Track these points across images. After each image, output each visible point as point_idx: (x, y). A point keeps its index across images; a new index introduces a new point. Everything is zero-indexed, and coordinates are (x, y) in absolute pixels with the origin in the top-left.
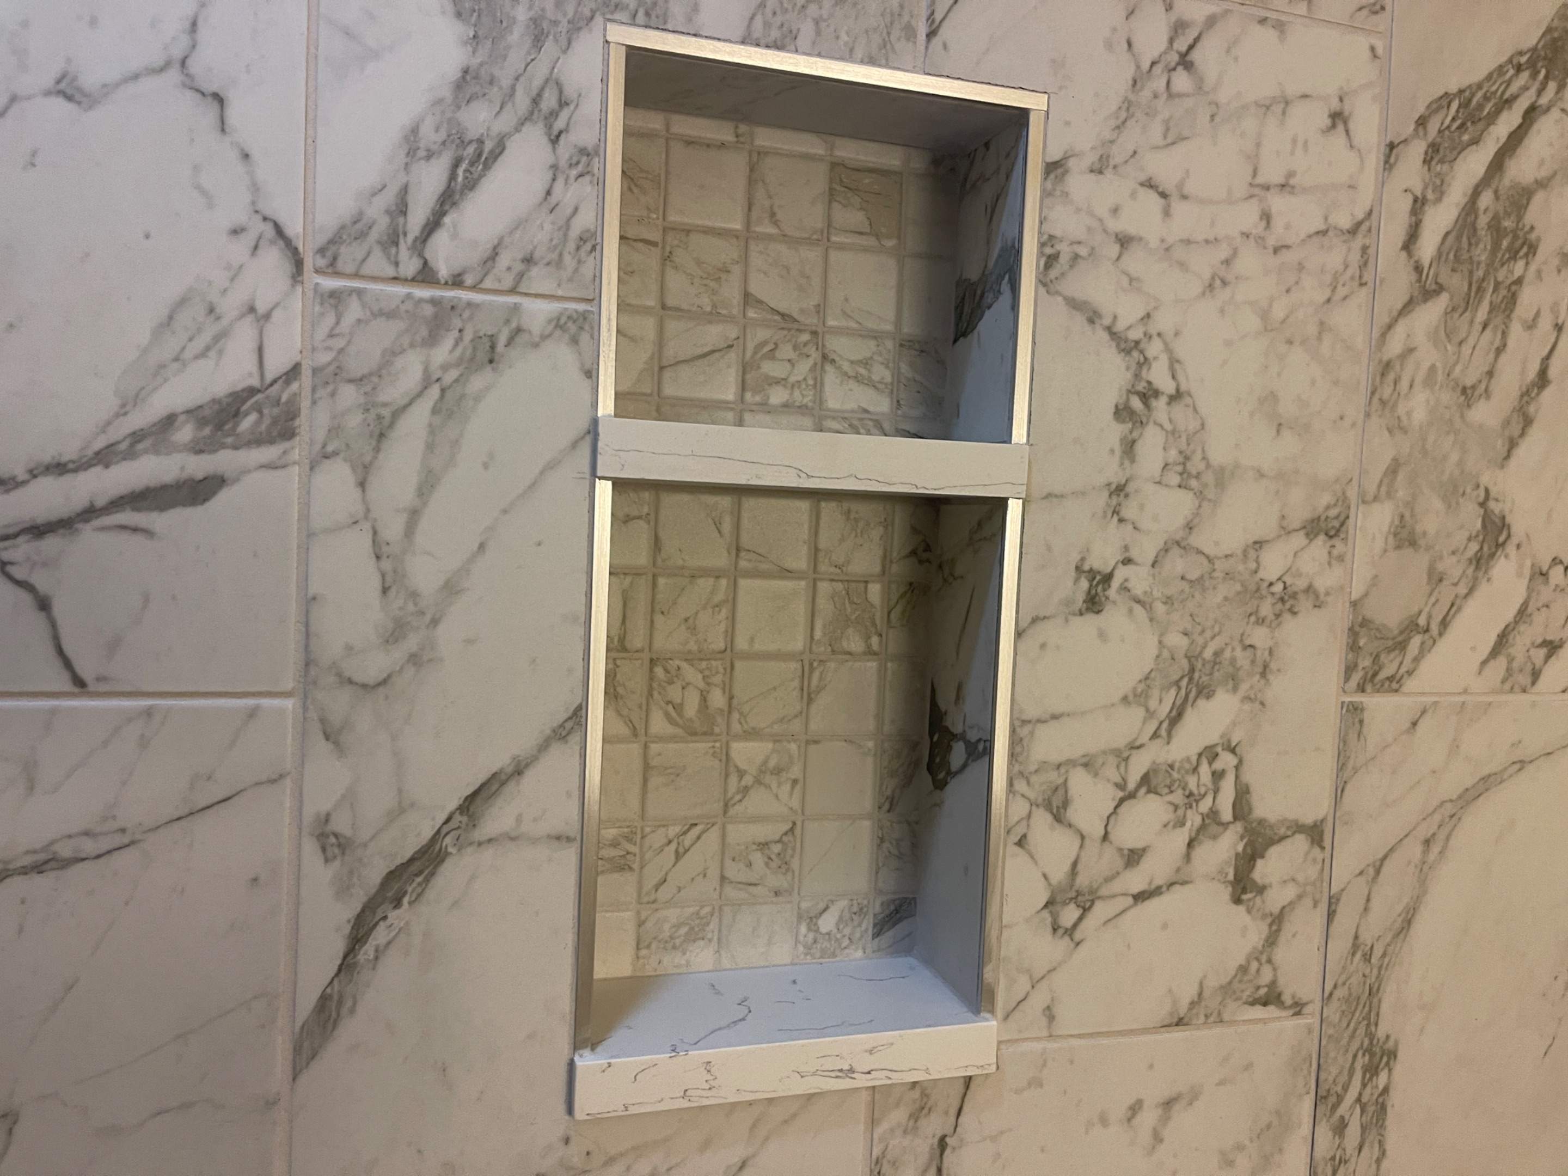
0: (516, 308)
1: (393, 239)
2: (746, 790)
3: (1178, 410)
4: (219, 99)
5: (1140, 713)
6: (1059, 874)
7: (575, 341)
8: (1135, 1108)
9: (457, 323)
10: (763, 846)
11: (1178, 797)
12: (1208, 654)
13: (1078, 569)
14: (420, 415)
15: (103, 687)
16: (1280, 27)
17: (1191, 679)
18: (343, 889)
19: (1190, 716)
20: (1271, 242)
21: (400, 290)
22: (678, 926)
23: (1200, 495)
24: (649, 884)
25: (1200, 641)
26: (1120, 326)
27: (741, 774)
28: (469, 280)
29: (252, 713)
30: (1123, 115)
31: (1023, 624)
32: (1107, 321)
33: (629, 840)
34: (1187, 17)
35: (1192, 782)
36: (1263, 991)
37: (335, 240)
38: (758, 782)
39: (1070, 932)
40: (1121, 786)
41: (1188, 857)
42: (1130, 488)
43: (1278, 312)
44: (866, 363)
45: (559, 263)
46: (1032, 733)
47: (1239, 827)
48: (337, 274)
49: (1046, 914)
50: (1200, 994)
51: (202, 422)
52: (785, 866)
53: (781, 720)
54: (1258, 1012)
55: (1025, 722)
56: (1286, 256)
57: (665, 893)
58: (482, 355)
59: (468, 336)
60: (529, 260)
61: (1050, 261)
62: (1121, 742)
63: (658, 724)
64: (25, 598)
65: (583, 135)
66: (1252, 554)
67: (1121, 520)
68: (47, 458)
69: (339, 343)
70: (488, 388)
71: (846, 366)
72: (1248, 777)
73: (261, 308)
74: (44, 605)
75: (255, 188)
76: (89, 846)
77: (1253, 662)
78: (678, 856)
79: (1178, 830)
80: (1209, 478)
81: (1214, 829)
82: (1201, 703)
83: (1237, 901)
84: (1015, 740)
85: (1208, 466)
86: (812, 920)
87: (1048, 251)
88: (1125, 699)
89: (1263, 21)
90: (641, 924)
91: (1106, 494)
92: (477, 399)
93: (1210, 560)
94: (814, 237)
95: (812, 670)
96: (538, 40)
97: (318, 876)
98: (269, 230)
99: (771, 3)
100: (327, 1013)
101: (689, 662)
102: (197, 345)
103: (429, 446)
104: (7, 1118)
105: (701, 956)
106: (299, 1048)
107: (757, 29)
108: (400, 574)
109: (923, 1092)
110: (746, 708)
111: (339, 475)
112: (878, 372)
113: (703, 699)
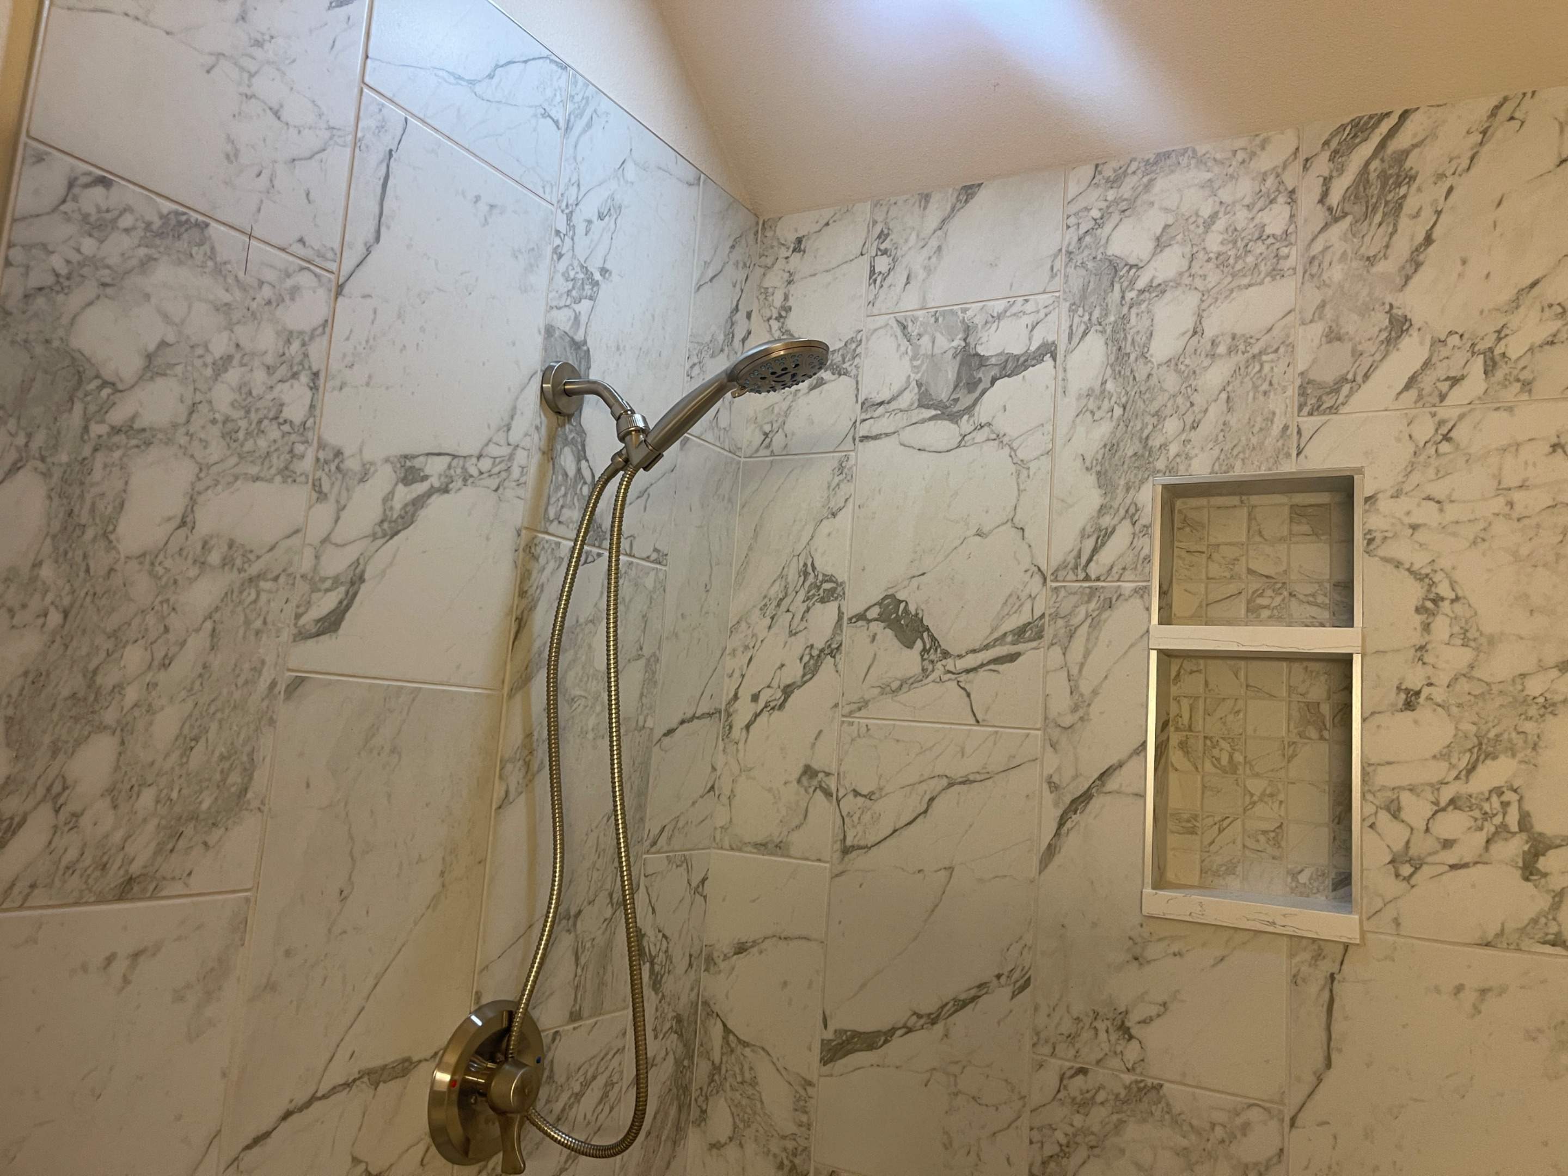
0: (1119, 587)
1: (1076, 567)
2: (1254, 803)
3: (1457, 606)
4: (1022, 529)
5: (1446, 764)
6: (1398, 846)
7: (1142, 597)
8: (1459, 989)
9: (1098, 594)
10: (1265, 832)
11: (1477, 813)
12: (1491, 735)
13: (1398, 688)
14: (1085, 627)
15: (985, 723)
16: (1510, 409)
17: (1480, 749)
18: (1056, 805)
19: (1481, 770)
20: (1515, 515)
21: (1078, 584)
22: (1221, 866)
23: (1478, 650)
24: (1206, 843)
25: (1484, 728)
26: (1416, 567)
27: (1252, 795)
28: (1102, 579)
29: (1028, 735)
30: (1409, 469)
31: (1366, 715)
32: (1407, 566)
33: (1196, 820)
34: (1446, 417)
35: (1486, 807)
36: (1551, 937)
37: (1057, 570)
38: (1261, 800)
39: (1408, 879)
40: (1436, 803)
41: (1487, 848)
42: (1429, 647)
43: (1524, 551)
44: (1313, 595)
45: (1135, 568)
46: (1375, 771)
47: (1524, 836)
48: (1057, 581)
49: (1390, 866)
50: (1503, 930)
51: (1014, 635)
52: (1277, 845)
53: (1272, 770)
54: (1548, 949)
55: (1369, 765)
56: (1526, 522)
57: (1213, 848)
58: (1107, 606)
59: (1102, 598)
60: (1124, 569)
61: (1370, 541)
62: (1434, 780)
63: (1208, 766)
64: (963, 692)
65: (1144, 521)
66: (1518, 681)
67: (1424, 664)
68: (971, 648)
69: (1057, 605)
70: (1109, 617)
71: (1301, 597)
72: (1527, 807)
73: (1033, 595)
74: (969, 695)
75: (1032, 557)
76: (978, 777)
77: (1525, 742)
78: (1220, 831)
79: (1478, 833)
80: (1483, 640)
81: (1505, 835)
82: (1488, 762)
83: (1527, 879)
84: (1364, 773)
85: (1481, 634)
86: (1295, 875)
87: (1369, 537)
88: (1434, 757)
89: (1497, 409)
90: (1203, 861)
91: (1413, 650)
92: (1105, 621)
93: (1487, 684)
94: (1282, 539)
95: (1289, 746)
96: (1128, 490)
97: (1048, 797)
98: (1036, 569)
99: (1222, 457)
100: (1051, 851)
101: (1223, 739)
102: (1014, 609)
103: (1088, 640)
104: (950, 869)
105: (1234, 883)
106: (1041, 862)
107: (1217, 468)
108: (1077, 687)
109: (1319, 947)
110: (1254, 763)
111: (1057, 651)
112: (1320, 599)
113: (1231, 757)
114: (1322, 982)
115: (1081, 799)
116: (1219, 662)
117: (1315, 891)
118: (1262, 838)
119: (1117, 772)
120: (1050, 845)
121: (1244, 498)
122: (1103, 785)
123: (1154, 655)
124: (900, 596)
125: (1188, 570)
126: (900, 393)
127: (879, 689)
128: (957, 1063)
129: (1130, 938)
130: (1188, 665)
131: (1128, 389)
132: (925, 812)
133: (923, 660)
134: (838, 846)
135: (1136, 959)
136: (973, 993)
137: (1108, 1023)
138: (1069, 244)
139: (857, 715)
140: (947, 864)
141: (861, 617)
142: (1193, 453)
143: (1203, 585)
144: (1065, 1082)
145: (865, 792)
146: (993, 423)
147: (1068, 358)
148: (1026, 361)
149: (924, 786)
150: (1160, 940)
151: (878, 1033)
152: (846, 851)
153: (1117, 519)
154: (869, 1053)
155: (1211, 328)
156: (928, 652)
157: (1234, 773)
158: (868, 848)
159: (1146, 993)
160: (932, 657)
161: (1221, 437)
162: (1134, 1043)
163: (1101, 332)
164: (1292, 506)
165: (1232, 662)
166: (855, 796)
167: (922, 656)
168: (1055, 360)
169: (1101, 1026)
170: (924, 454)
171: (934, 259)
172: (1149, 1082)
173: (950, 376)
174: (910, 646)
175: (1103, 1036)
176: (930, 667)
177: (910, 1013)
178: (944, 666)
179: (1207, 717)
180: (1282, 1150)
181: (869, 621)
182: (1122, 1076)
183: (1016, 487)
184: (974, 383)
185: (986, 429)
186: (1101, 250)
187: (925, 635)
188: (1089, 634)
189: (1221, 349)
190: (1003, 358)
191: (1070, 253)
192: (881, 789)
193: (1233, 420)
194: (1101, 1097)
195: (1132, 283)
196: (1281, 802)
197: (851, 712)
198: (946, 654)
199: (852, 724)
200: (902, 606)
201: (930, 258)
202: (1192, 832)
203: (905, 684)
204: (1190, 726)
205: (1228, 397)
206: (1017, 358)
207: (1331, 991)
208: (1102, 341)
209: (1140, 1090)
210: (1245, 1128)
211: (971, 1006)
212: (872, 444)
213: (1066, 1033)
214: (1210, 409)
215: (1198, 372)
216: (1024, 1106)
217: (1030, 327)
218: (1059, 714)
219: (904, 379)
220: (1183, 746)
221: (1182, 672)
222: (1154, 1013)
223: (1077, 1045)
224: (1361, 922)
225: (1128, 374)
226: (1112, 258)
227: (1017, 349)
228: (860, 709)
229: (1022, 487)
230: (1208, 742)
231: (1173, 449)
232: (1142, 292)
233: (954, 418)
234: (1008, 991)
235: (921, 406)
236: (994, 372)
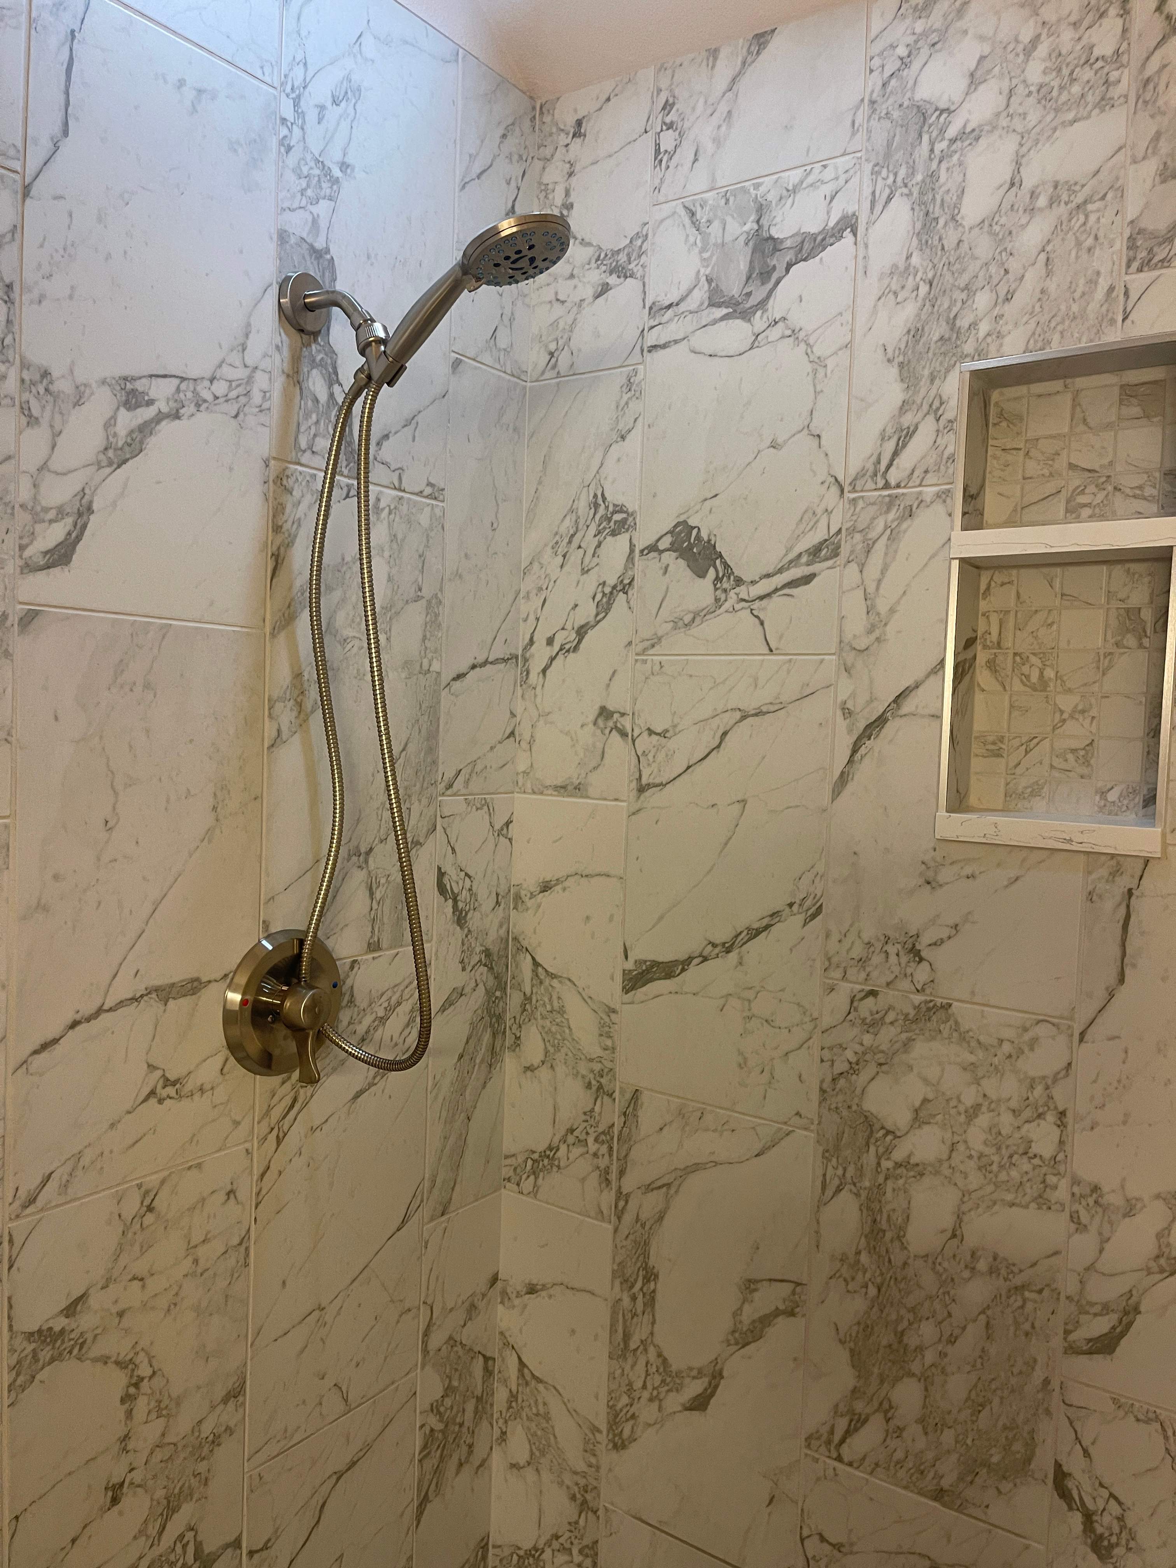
0: (920, 493)
1: (875, 474)
2: (1064, 721)
4: (819, 436)
7: (944, 502)
9: (898, 502)
10: (1073, 751)
14: (883, 541)
15: (778, 652)
18: (850, 731)
21: (877, 493)
22: (1026, 788)
24: (1011, 765)
27: (1062, 712)
28: (902, 485)
29: (822, 661)
33: (1002, 742)
37: (855, 479)
38: (1072, 717)
44: (1140, 487)
45: (939, 470)
48: (856, 492)
51: (810, 554)
52: (1087, 763)
53: (1085, 685)
57: (1018, 771)
58: (907, 514)
59: (902, 507)
60: (926, 472)
63: (1017, 686)
64: (757, 621)
65: (950, 415)
68: (764, 573)
69: (854, 518)
70: (909, 527)
71: (1128, 491)
73: (829, 509)
74: (762, 623)
75: (829, 466)
76: (772, 708)
78: (1027, 752)
86: (1103, 794)
90: (1007, 784)
92: (905, 531)
94: (1109, 426)
95: (1105, 657)
96: (932, 381)
97: (842, 724)
98: (833, 480)
99: (1039, 330)
100: (843, 779)
101: (1034, 654)
102: (809, 527)
103: (886, 554)
104: (743, 802)
105: (1039, 804)
106: (833, 791)
107: (1031, 345)
108: (873, 606)
109: (1118, 863)
110: (1065, 678)
111: (854, 567)
112: (1149, 491)
113: (1041, 673)
114: (1118, 898)
115: (876, 724)
116: (1033, 572)
117: (1124, 808)
118: (1070, 757)
119: (914, 693)
120: (842, 773)
121: (1069, 381)
122: (899, 707)
123: (955, 564)
124: (691, 522)
125: (1003, 470)
126: (690, 291)
127: (672, 624)
128: (751, 988)
129: (923, 863)
130: (999, 577)
131: (936, 261)
132: (719, 746)
133: (716, 589)
134: (634, 785)
135: (929, 883)
136: (765, 922)
137: (899, 946)
138: (873, 91)
139: (651, 652)
140: (739, 798)
141: (653, 548)
142: (1005, 330)
143: (1019, 486)
144: (855, 1004)
145: (659, 730)
146: (788, 317)
147: (870, 231)
148: (824, 239)
149: (717, 721)
150: (952, 863)
151: (675, 963)
152: (641, 789)
153: (920, 415)
154: (668, 982)
155: (1030, 177)
156: (721, 580)
157: (1045, 690)
158: (662, 785)
159: (938, 916)
160: (726, 585)
161: (1037, 309)
162: (925, 965)
163: (907, 195)
164: (1122, 386)
165: (1045, 570)
166: (650, 735)
167: (715, 585)
168: (855, 235)
169: (892, 949)
170: (716, 359)
171: (723, 128)
172: (939, 1001)
173: (742, 267)
174: (702, 575)
175: (893, 959)
176: (723, 597)
177: (706, 942)
178: (737, 594)
179: (1018, 632)
180: (1070, 1064)
181: (661, 552)
182: (912, 996)
183: (812, 389)
184: (768, 272)
185: (781, 325)
186: (909, 95)
187: (718, 562)
188: (887, 546)
189: (1042, 202)
190: (799, 239)
191: (873, 102)
192: (675, 726)
193: (1052, 285)
194: (891, 1017)
195: (942, 131)
196: (1093, 718)
197: (645, 650)
198: (739, 581)
199: (645, 662)
200: (695, 532)
201: (719, 127)
202: (998, 754)
203: (698, 616)
204: (999, 643)
205: (1048, 259)
206: (814, 237)
207: (1128, 906)
208: (908, 207)
209: (929, 1009)
210: (1033, 1043)
211: (764, 934)
212: (661, 353)
213: (857, 958)
214: (1027, 275)
215: (1014, 232)
216: (815, 1028)
217: (828, 198)
218: (855, 636)
219: (693, 275)
220: (992, 665)
221: (993, 584)
222: (945, 936)
223: (868, 969)
224: (1164, 835)
225: (936, 242)
226: (921, 103)
227: (813, 227)
228: (653, 646)
229: (818, 389)
230: (1018, 659)
231: (984, 328)
232: (953, 141)
233: (746, 315)
234: (801, 918)
235: (712, 304)
236: (789, 256)
